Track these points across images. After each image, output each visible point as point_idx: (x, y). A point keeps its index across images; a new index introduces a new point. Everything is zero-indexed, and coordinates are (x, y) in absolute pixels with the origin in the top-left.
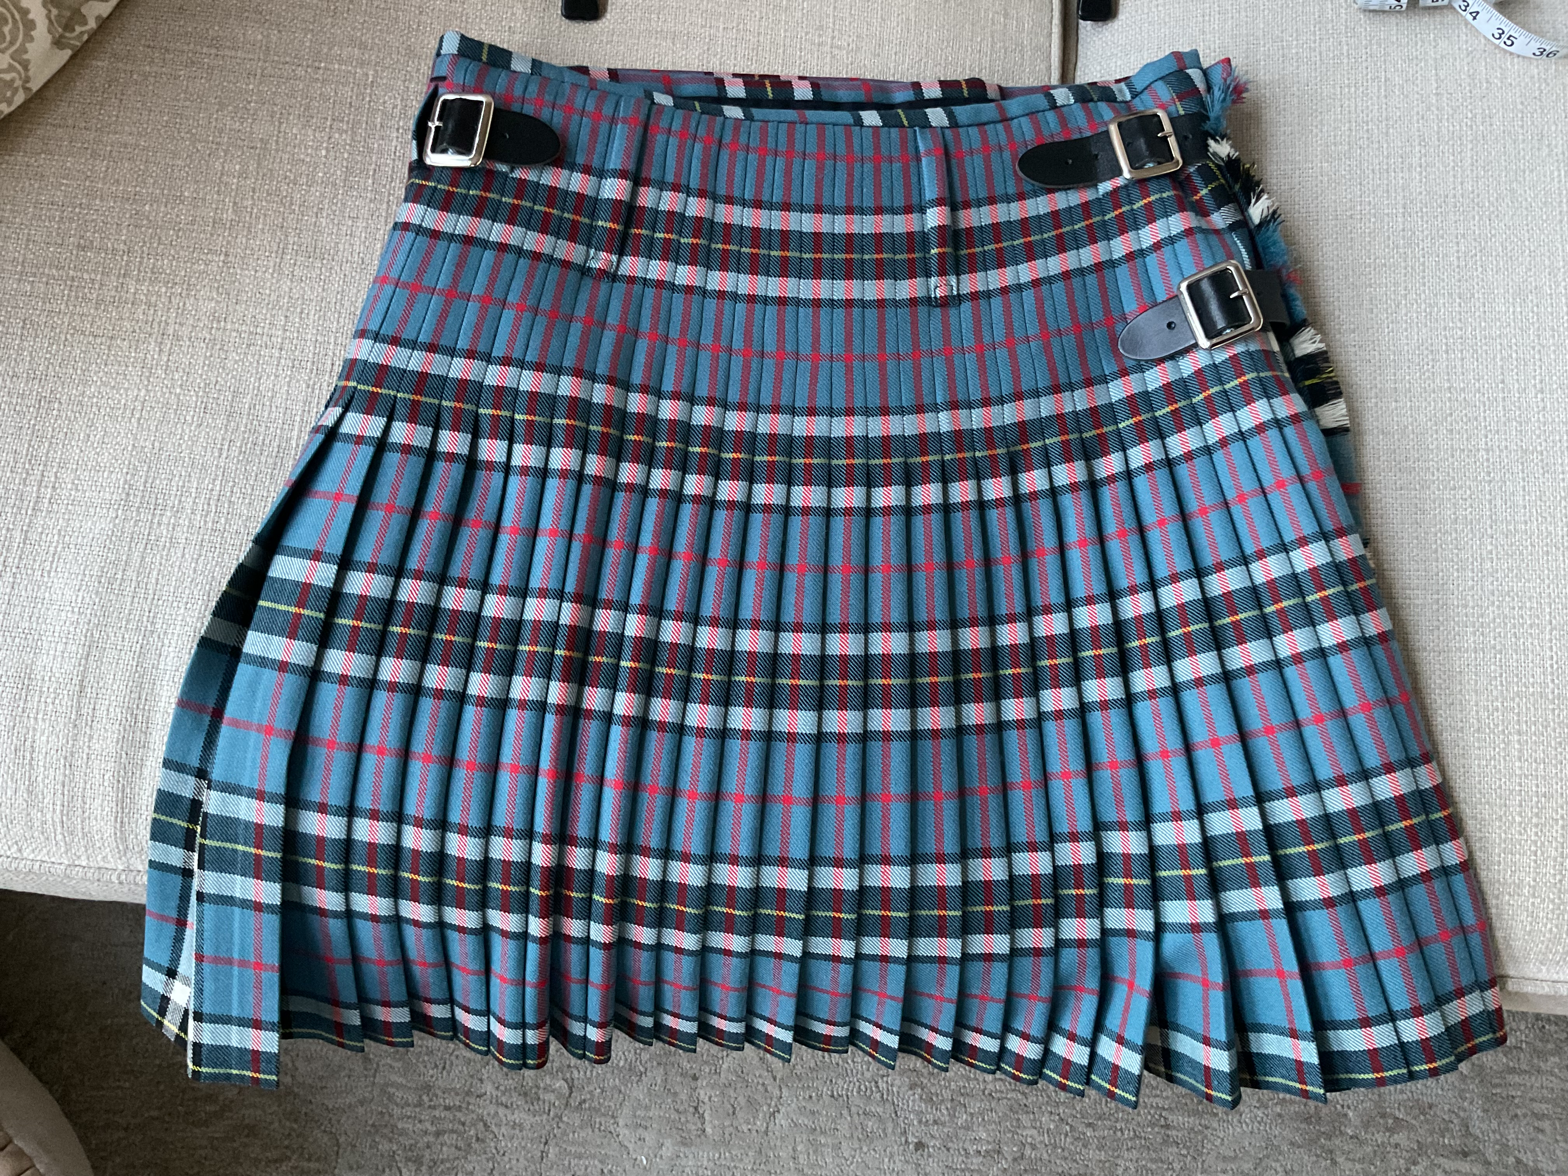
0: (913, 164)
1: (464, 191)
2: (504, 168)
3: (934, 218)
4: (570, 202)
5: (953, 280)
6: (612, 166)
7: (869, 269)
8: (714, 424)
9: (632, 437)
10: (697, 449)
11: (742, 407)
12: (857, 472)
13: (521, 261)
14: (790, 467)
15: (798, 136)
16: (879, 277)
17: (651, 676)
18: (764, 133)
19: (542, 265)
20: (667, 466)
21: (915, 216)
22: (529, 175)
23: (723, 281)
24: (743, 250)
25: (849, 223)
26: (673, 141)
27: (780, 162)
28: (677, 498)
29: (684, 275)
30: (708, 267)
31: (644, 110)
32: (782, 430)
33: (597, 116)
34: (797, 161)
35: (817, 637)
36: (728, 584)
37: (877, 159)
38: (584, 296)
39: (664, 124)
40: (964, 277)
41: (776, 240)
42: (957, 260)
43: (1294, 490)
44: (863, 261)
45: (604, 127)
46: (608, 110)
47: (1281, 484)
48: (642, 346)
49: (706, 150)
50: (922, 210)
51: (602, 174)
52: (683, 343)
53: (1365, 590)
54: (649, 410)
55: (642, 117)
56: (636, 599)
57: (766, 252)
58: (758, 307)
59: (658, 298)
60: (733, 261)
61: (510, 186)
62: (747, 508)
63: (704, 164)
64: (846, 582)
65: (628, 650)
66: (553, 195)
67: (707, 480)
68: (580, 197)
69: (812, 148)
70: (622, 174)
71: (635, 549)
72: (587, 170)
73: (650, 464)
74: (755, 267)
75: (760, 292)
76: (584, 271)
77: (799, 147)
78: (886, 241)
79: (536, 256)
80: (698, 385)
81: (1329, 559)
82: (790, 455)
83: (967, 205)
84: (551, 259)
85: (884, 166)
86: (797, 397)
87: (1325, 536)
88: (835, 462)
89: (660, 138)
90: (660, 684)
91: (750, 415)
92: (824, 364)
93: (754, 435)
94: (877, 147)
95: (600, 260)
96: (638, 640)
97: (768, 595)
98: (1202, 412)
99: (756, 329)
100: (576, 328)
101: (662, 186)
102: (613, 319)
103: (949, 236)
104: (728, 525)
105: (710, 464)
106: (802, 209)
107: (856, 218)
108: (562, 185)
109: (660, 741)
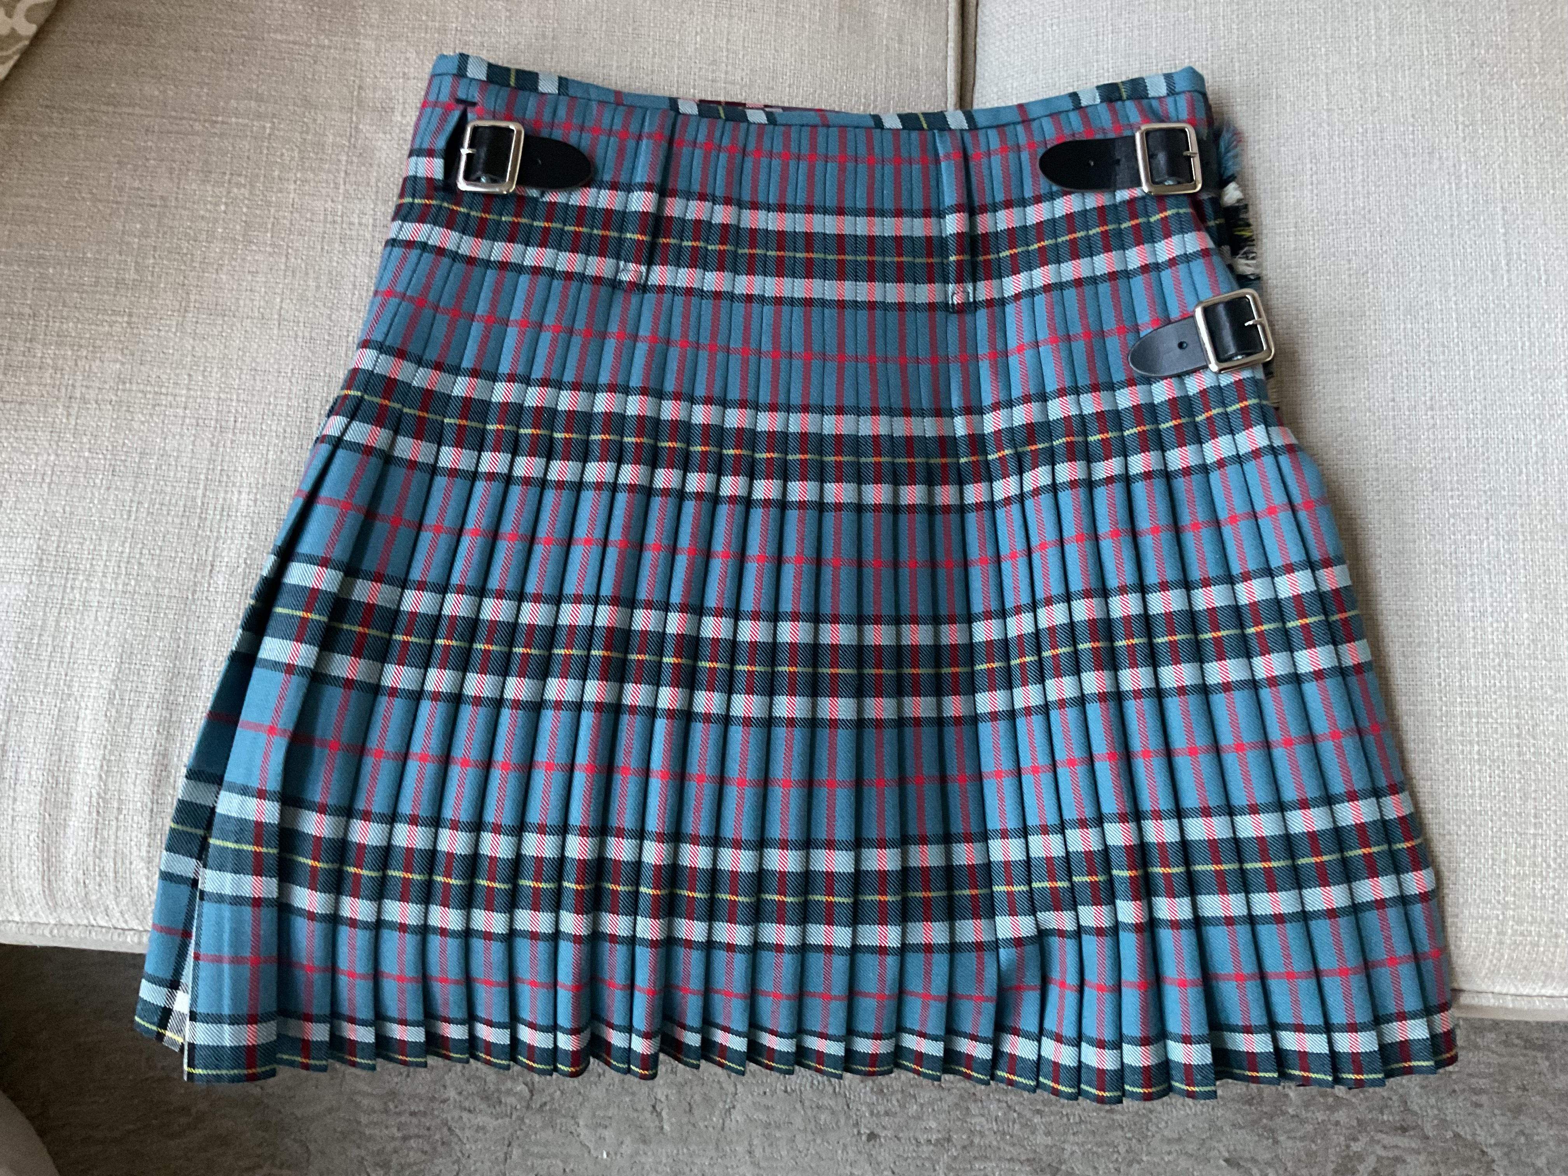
0: (932, 167)
1: (496, 217)
2: (534, 193)
3: (953, 224)
4: (599, 219)
5: (970, 288)
6: (638, 179)
7: (891, 272)
8: (746, 425)
9: (667, 444)
10: (731, 452)
11: (773, 408)
12: (884, 470)
13: (555, 282)
14: (822, 465)
15: (821, 139)
16: (900, 280)
17: (694, 671)
18: (787, 137)
19: (574, 284)
20: (702, 469)
21: (934, 220)
22: (560, 198)
23: (750, 285)
24: (769, 253)
25: (871, 225)
26: (698, 152)
27: (803, 166)
28: (714, 499)
29: (712, 281)
30: (736, 272)
31: (669, 123)
32: (812, 429)
33: (624, 135)
34: (819, 165)
35: (853, 627)
36: (767, 579)
37: (898, 160)
38: (616, 312)
39: (689, 136)
40: (981, 285)
41: (801, 243)
42: (974, 265)
43: (1285, 516)
44: (884, 264)
45: (631, 143)
46: (634, 128)
47: (1272, 511)
48: (674, 353)
49: (730, 161)
50: (941, 215)
51: (629, 188)
52: (713, 349)
53: (1345, 622)
54: (682, 416)
55: (667, 133)
56: (676, 597)
57: (791, 254)
58: (786, 309)
59: (687, 306)
60: (759, 265)
61: (541, 211)
62: (783, 505)
63: (729, 172)
64: (877, 575)
65: (670, 647)
66: (582, 214)
67: (742, 480)
68: (608, 212)
69: (834, 149)
70: (648, 187)
71: (673, 550)
72: (614, 186)
73: (686, 469)
74: (781, 269)
75: (787, 294)
76: (615, 284)
77: (821, 150)
78: (907, 245)
79: (569, 276)
80: (730, 387)
81: (1314, 588)
82: (821, 453)
83: (984, 209)
84: (582, 277)
85: (905, 167)
86: (826, 396)
87: (1311, 565)
88: (863, 460)
89: (686, 150)
90: (703, 678)
91: (780, 416)
92: (849, 366)
93: (785, 435)
94: (897, 149)
95: (630, 272)
96: (680, 637)
97: (807, 587)
98: (1203, 431)
99: (784, 331)
100: (611, 345)
101: (688, 196)
102: (644, 331)
103: (967, 241)
104: (765, 524)
105: (744, 465)
106: (825, 211)
107: (877, 220)
108: (590, 203)
109: (706, 733)
